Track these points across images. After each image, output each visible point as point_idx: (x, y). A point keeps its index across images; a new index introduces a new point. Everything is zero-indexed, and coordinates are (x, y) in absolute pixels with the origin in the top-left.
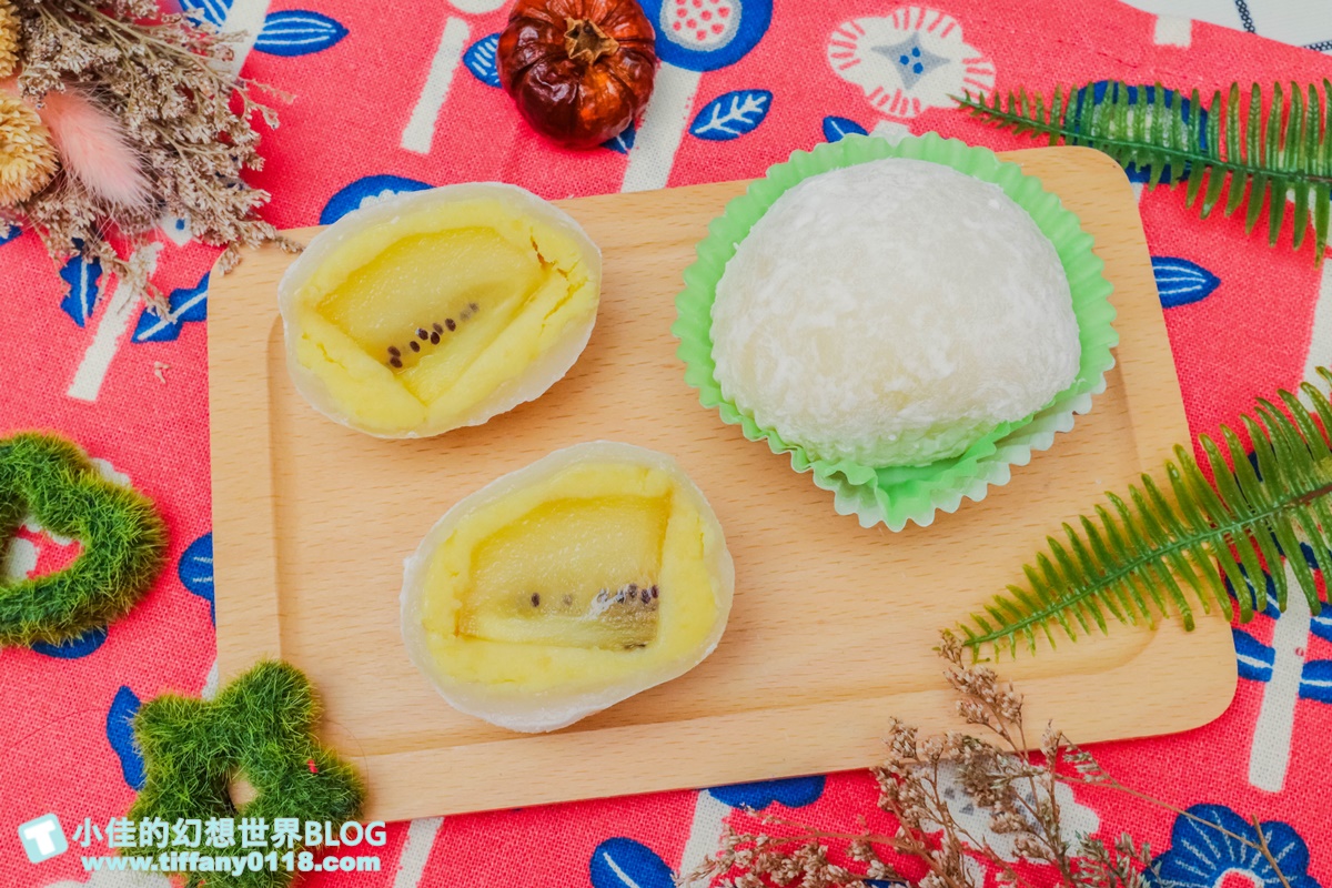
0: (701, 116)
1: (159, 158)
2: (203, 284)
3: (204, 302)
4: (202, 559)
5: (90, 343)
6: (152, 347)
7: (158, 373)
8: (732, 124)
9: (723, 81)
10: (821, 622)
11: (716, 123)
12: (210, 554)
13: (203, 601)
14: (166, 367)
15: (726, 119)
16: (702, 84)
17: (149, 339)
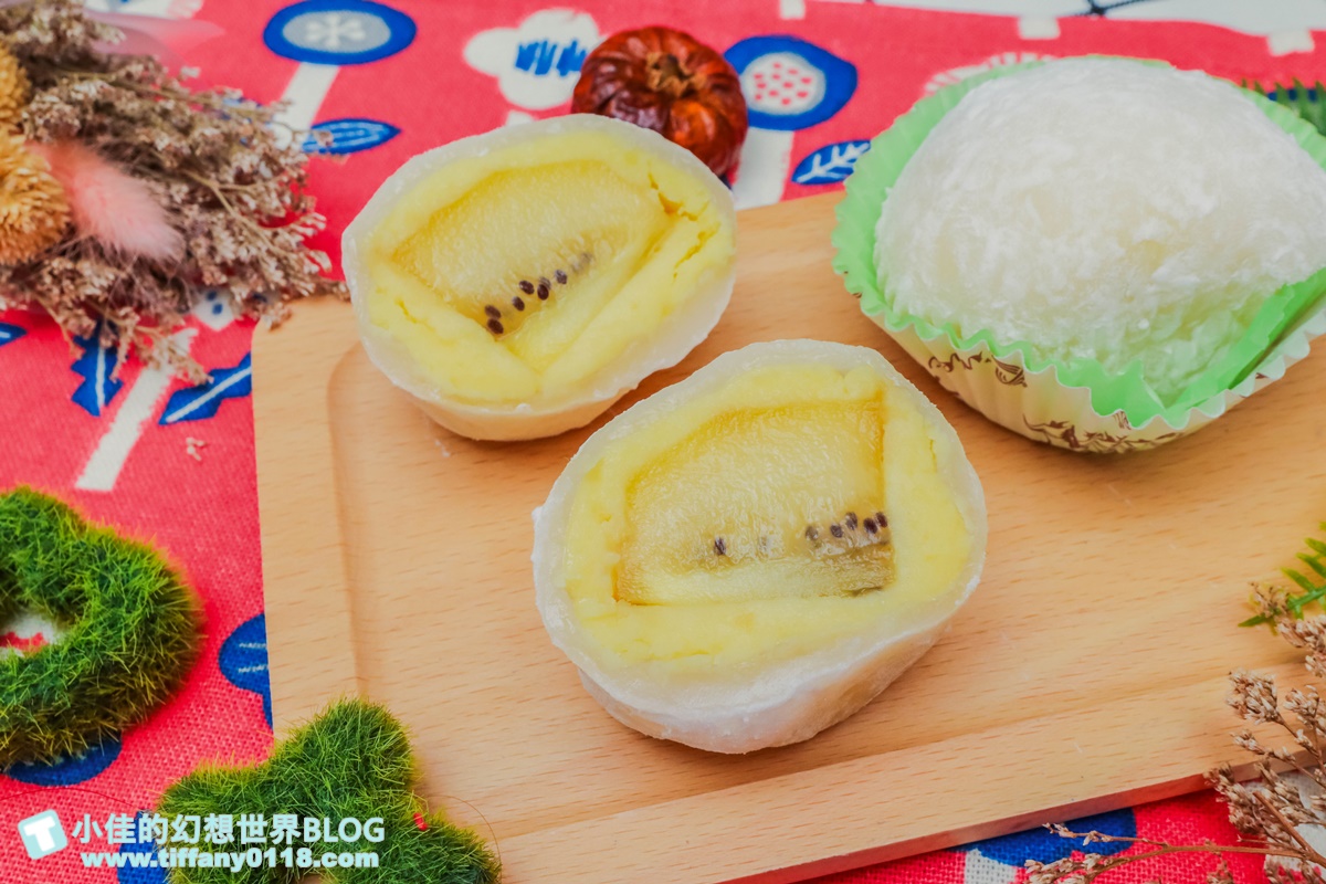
0: (801, 166)
1: (193, 213)
2: (246, 361)
3: (248, 380)
4: (250, 645)
5: (106, 430)
6: (183, 428)
7: (191, 450)
8: (836, 170)
9: (817, 137)
10: (1082, 611)
11: (818, 170)
12: (262, 637)
13: (252, 696)
14: (200, 443)
15: (829, 166)
16: (796, 143)
17: (180, 420)
